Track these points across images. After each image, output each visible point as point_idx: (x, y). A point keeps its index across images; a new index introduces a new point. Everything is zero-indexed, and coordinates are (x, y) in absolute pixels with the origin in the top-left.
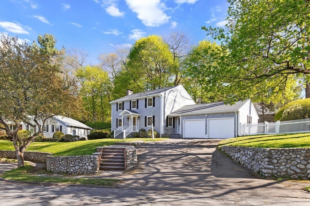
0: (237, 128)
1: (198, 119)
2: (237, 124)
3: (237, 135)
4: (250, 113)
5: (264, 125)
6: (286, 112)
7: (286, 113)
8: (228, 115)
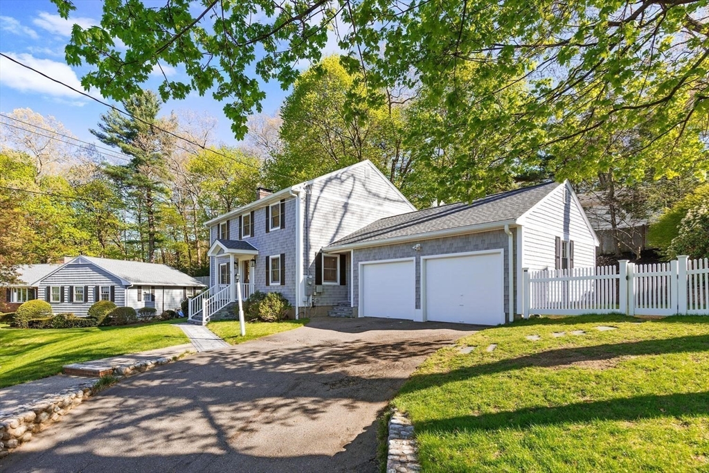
0: (515, 287)
1: (396, 258)
2: (515, 273)
3: (515, 314)
4: (566, 229)
5: (618, 276)
6: (695, 216)
7: (694, 220)
8: (483, 241)
